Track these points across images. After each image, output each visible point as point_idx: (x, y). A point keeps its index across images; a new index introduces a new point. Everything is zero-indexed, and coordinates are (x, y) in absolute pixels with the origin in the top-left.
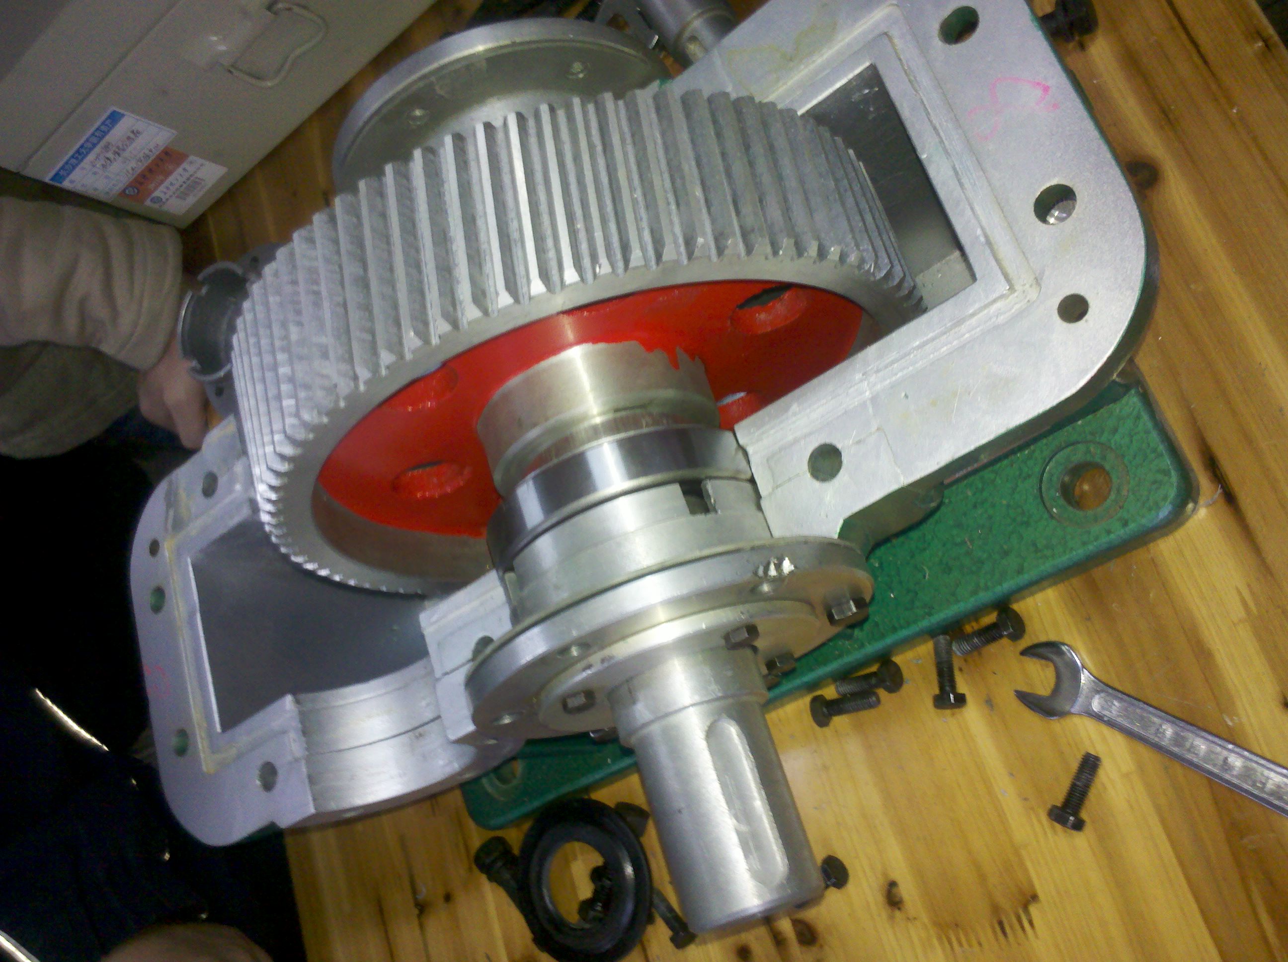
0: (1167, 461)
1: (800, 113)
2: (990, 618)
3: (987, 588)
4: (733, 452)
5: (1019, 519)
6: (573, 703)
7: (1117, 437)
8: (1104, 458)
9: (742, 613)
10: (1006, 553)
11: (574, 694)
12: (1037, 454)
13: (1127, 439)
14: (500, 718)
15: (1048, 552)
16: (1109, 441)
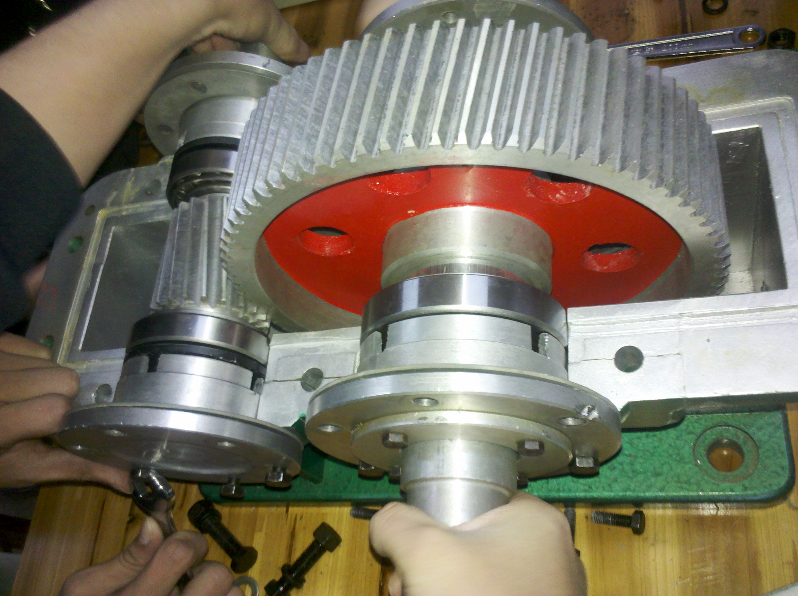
0: (785, 462)
1: (714, 132)
2: (628, 511)
3: (634, 491)
4: (563, 325)
5: (674, 457)
6: (392, 438)
7: (760, 434)
8: (745, 443)
9: (544, 431)
10: (657, 475)
11: (397, 432)
12: (703, 422)
13: (766, 438)
14: (325, 425)
15: (685, 486)
16: (754, 434)
